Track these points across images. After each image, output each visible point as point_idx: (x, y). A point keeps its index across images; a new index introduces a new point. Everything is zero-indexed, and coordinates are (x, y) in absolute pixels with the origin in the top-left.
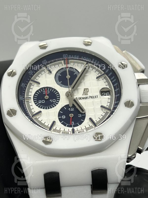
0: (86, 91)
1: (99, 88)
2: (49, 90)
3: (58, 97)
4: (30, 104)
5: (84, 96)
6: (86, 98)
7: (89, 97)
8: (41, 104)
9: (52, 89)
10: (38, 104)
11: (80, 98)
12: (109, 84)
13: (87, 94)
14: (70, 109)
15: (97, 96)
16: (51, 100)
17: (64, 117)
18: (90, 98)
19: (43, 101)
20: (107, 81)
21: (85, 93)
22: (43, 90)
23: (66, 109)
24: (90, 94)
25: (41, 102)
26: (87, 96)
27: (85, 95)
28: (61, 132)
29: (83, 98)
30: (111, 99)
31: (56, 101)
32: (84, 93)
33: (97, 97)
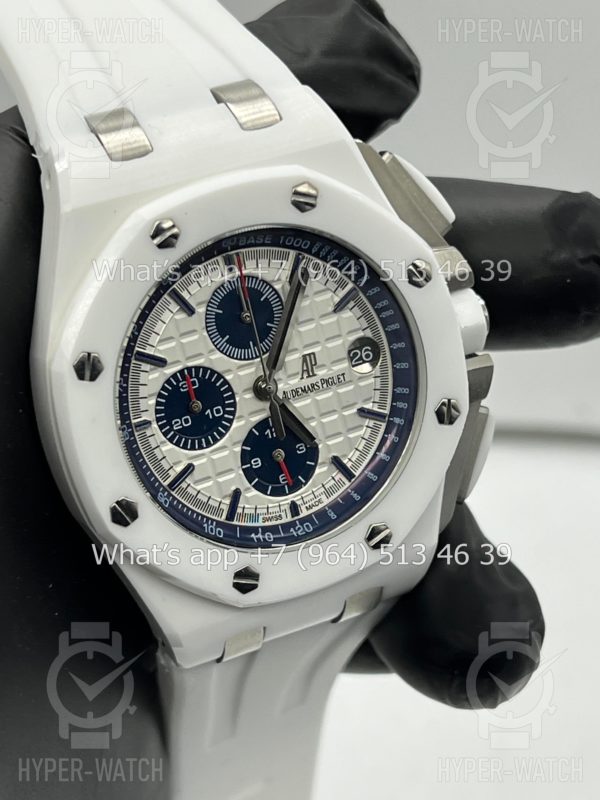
0: (309, 363)
1: (343, 344)
2: (197, 376)
3: (229, 398)
4: (153, 442)
5: (307, 382)
6: (313, 388)
7: (320, 384)
8: (183, 431)
9: (206, 369)
10: (172, 433)
11: (295, 392)
12: (371, 325)
13: (314, 375)
14: (268, 431)
15: (343, 374)
16: (209, 411)
17: (257, 463)
18: (325, 385)
19: (186, 421)
20: (365, 314)
21: (307, 371)
22: (178, 381)
23: (257, 434)
24: (321, 373)
25: (181, 424)
26: (313, 380)
27: (309, 376)
28: (261, 518)
29: (304, 391)
30: (383, 376)
31: (224, 413)
32: (303, 371)
33: (342, 378)
